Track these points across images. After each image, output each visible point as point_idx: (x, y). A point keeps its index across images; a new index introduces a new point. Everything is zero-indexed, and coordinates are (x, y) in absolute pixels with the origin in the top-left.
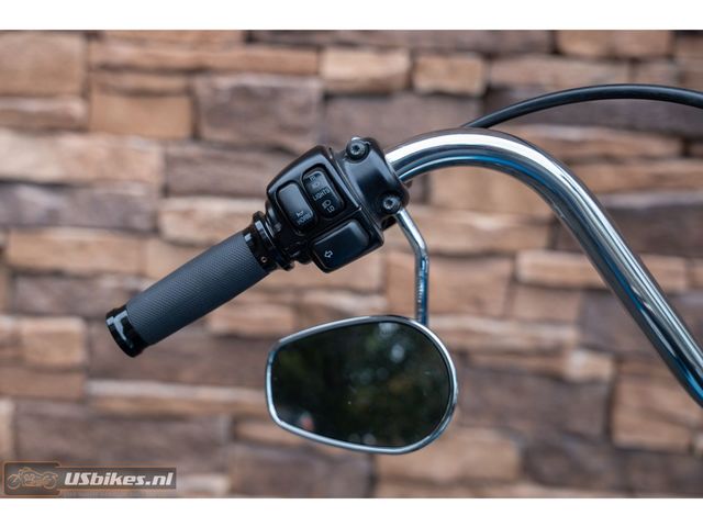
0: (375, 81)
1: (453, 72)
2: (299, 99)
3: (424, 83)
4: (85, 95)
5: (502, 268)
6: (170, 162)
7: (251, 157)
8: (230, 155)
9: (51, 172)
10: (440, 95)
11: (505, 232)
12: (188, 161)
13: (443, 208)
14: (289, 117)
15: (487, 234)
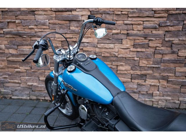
0: (117, 33)
1: (124, 32)
2: (110, 34)
3: (121, 33)
4: (91, 35)
5: (129, 50)
6: (98, 40)
7: (106, 40)
8: (104, 40)
9: (87, 42)
10: (123, 34)
11: (129, 46)
12: (100, 40)
13: (123, 44)
14: (109, 36)
15: (128, 46)
